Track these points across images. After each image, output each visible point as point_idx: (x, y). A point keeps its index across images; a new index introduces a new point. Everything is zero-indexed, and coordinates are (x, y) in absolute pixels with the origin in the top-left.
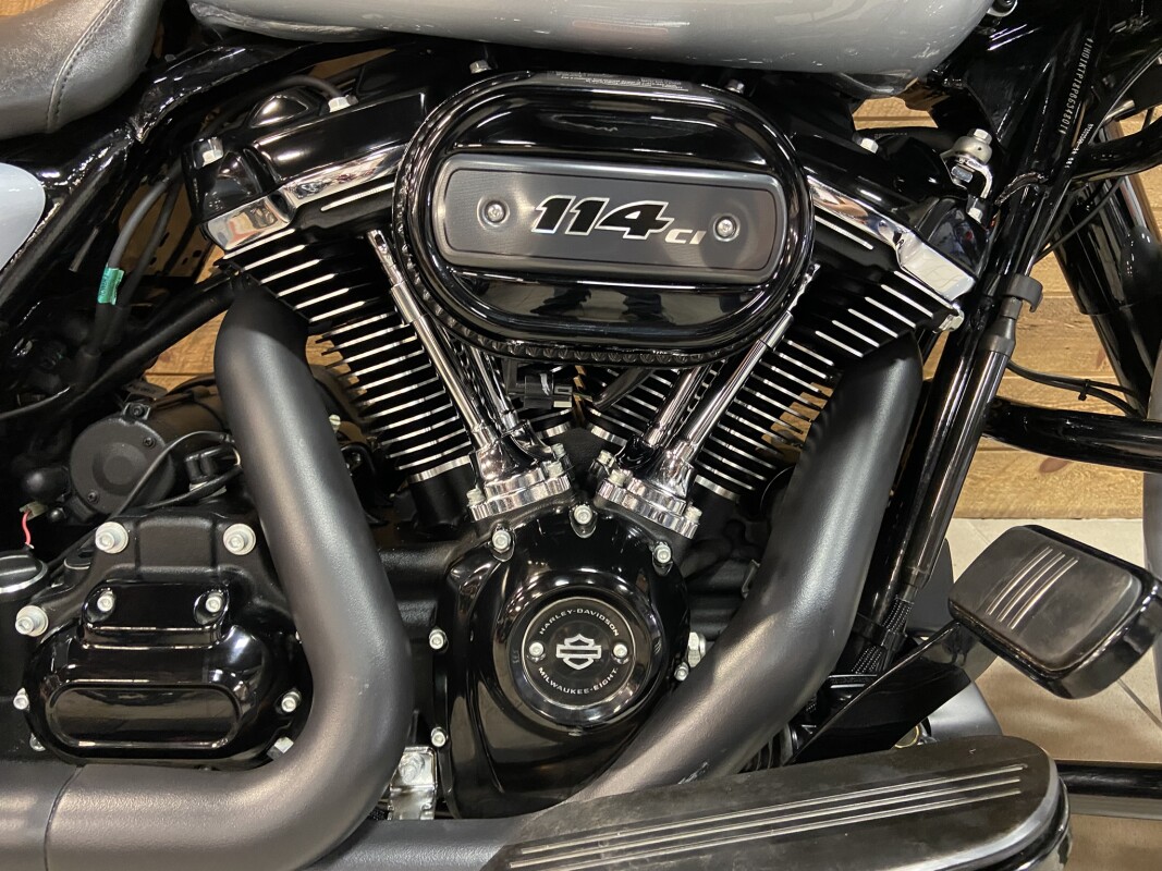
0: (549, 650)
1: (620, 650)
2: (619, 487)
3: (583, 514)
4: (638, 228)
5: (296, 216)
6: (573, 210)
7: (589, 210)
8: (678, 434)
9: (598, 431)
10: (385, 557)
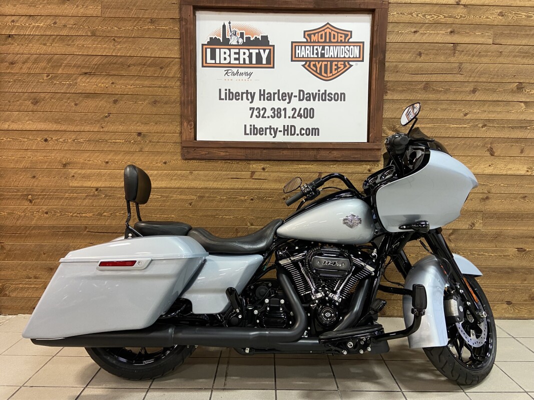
0: (324, 315)
1: (333, 315)
2: (331, 295)
3: (327, 298)
4: (334, 264)
5: (292, 261)
6: (327, 262)
7: (328, 262)
8: (338, 289)
9: (326, 289)
10: (303, 305)
